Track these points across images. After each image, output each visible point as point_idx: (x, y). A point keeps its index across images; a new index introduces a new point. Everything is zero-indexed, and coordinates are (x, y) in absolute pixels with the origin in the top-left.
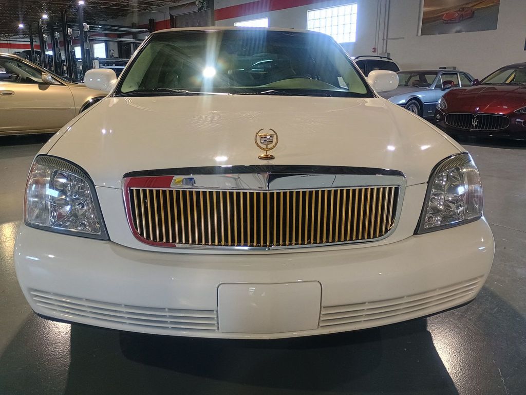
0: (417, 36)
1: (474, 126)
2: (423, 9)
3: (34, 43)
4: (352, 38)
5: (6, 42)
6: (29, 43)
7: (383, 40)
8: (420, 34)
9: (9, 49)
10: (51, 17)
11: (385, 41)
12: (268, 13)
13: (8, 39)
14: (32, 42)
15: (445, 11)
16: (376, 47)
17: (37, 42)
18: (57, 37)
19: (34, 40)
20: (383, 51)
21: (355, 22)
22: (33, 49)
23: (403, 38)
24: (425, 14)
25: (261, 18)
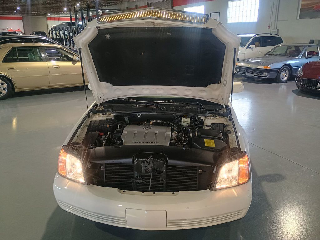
0: (297, 19)
1: (318, 87)
2: (301, 3)
3: (72, 17)
4: (256, 19)
5: (57, 17)
6: (70, 17)
7: (275, 21)
8: (298, 18)
9: (59, 21)
10: (81, 5)
11: (276, 22)
12: (205, 2)
13: (59, 15)
14: (71, 17)
15: (315, 4)
16: (270, 25)
17: (73, 17)
18: (84, 17)
19: (72, 16)
20: (274, 28)
21: (258, 9)
22: (71, 21)
23: (288, 20)
24: (302, 5)
25: (200, 5)
